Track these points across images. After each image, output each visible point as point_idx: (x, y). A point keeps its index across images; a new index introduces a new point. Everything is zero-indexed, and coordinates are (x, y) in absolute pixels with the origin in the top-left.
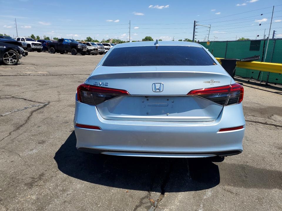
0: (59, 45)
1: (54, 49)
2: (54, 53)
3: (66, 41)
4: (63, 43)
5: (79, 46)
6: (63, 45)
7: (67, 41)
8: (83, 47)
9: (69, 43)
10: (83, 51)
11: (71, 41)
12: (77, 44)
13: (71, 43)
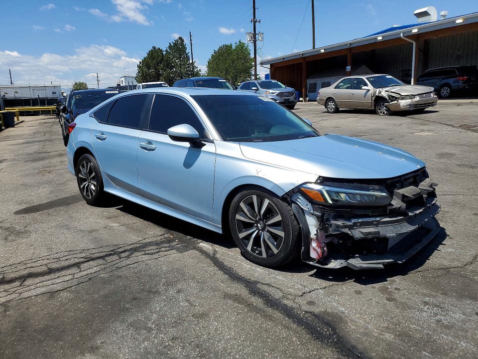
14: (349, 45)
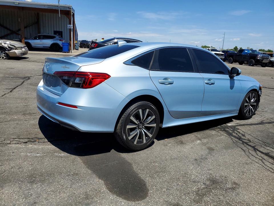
0: (238, 55)
1: (232, 59)
2: (232, 63)
3: (245, 51)
4: (243, 54)
5: (259, 57)
6: (242, 55)
7: (247, 51)
8: (263, 58)
9: (249, 53)
10: (263, 62)
11: (250, 52)
12: (257, 55)
13: (250, 54)
14: (18, 4)
